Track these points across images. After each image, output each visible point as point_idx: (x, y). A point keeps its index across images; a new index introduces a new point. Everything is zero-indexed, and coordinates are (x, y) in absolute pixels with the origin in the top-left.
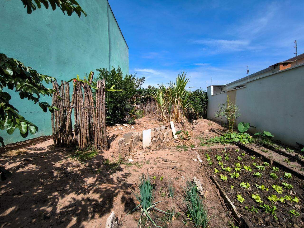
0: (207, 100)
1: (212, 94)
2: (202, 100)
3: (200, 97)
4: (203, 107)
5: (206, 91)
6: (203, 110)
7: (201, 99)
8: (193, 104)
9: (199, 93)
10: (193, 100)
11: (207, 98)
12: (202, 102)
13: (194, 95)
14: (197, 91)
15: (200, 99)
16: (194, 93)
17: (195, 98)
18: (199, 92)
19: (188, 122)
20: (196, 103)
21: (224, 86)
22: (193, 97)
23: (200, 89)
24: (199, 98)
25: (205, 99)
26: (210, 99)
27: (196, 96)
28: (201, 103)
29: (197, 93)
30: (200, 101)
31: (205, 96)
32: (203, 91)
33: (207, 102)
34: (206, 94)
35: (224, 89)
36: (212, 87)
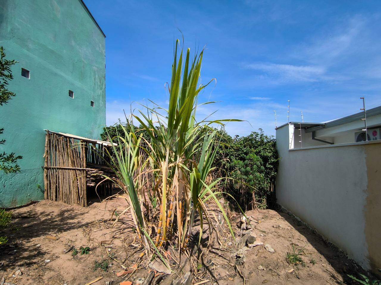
0: (278, 161)
1: (292, 146)
2: (265, 159)
3: (260, 152)
4: (268, 177)
5: (275, 138)
6: (266, 185)
7: (261, 156)
8: (243, 169)
9: (256, 142)
10: (243, 159)
11: (276, 154)
12: (265, 166)
13: (245, 147)
14: (252, 135)
15: (259, 156)
16: (246, 140)
17: (246, 154)
18: (258, 139)
19: (231, 210)
20: (248, 168)
21: (324, 126)
22: (243, 151)
23: (259, 132)
24: (257, 153)
25: (271, 156)
26: (284, 157)
27: (250, 148)
28: (263, 168)
29: (251, 140)
30: (259, 163)
31: (271, 150)
32: (266, 137)
33: (276, 165)
34: (274, 145)
35: (322, 134)
36: (291, 129)
